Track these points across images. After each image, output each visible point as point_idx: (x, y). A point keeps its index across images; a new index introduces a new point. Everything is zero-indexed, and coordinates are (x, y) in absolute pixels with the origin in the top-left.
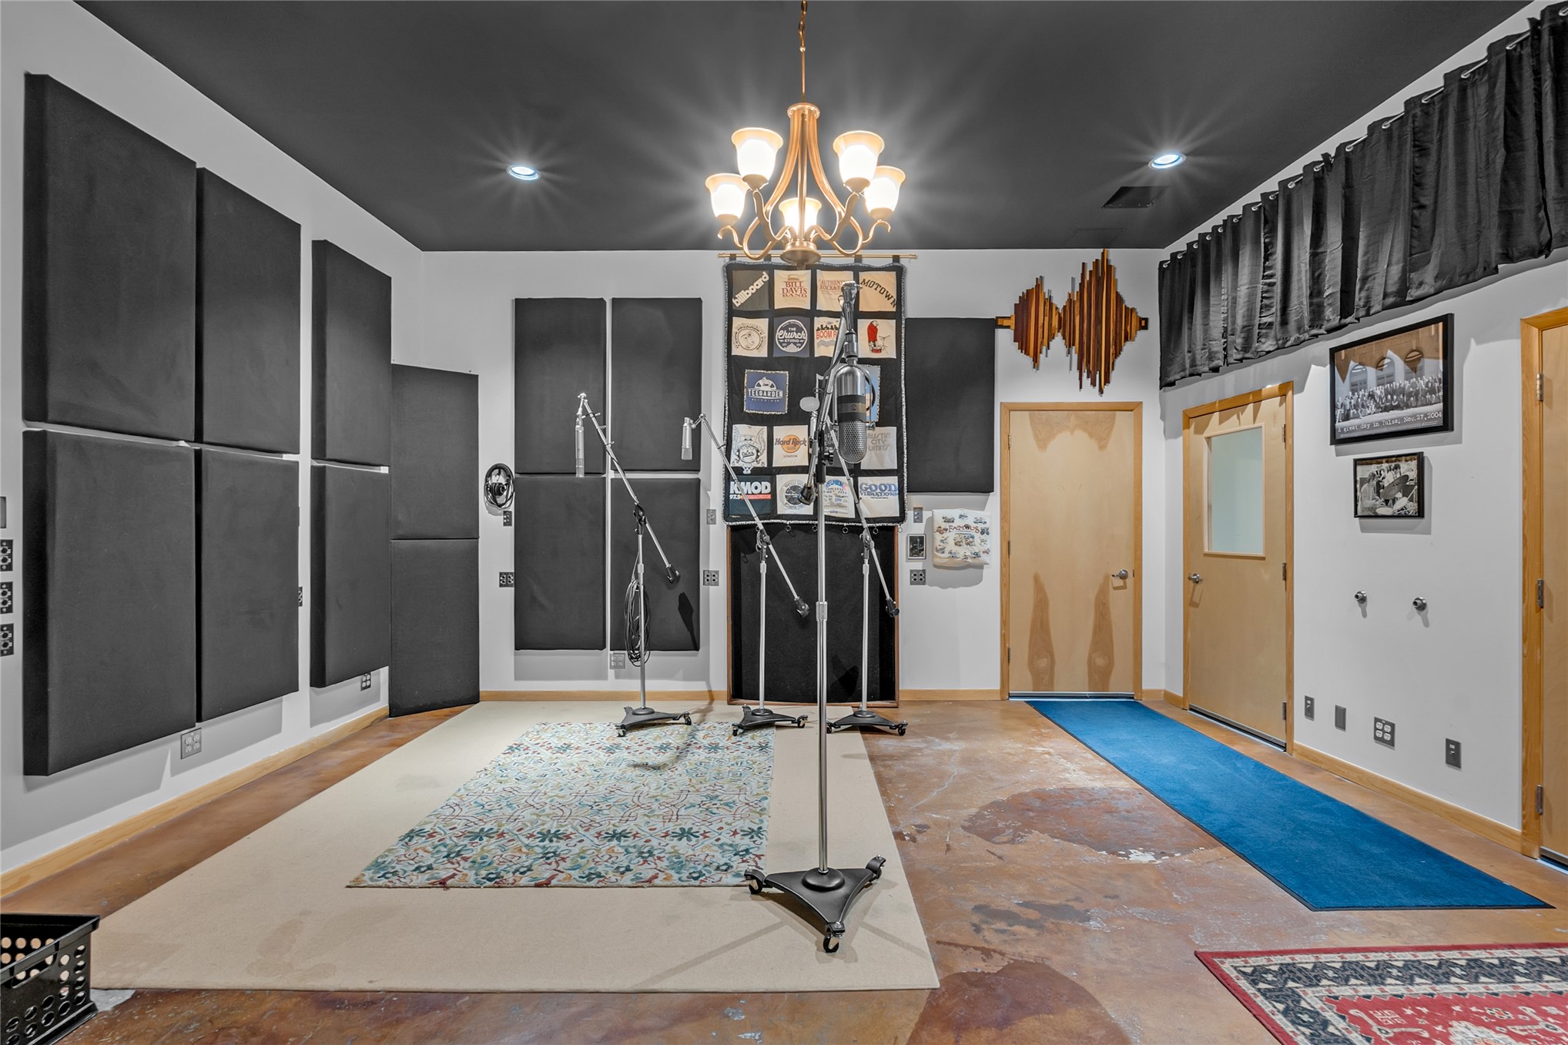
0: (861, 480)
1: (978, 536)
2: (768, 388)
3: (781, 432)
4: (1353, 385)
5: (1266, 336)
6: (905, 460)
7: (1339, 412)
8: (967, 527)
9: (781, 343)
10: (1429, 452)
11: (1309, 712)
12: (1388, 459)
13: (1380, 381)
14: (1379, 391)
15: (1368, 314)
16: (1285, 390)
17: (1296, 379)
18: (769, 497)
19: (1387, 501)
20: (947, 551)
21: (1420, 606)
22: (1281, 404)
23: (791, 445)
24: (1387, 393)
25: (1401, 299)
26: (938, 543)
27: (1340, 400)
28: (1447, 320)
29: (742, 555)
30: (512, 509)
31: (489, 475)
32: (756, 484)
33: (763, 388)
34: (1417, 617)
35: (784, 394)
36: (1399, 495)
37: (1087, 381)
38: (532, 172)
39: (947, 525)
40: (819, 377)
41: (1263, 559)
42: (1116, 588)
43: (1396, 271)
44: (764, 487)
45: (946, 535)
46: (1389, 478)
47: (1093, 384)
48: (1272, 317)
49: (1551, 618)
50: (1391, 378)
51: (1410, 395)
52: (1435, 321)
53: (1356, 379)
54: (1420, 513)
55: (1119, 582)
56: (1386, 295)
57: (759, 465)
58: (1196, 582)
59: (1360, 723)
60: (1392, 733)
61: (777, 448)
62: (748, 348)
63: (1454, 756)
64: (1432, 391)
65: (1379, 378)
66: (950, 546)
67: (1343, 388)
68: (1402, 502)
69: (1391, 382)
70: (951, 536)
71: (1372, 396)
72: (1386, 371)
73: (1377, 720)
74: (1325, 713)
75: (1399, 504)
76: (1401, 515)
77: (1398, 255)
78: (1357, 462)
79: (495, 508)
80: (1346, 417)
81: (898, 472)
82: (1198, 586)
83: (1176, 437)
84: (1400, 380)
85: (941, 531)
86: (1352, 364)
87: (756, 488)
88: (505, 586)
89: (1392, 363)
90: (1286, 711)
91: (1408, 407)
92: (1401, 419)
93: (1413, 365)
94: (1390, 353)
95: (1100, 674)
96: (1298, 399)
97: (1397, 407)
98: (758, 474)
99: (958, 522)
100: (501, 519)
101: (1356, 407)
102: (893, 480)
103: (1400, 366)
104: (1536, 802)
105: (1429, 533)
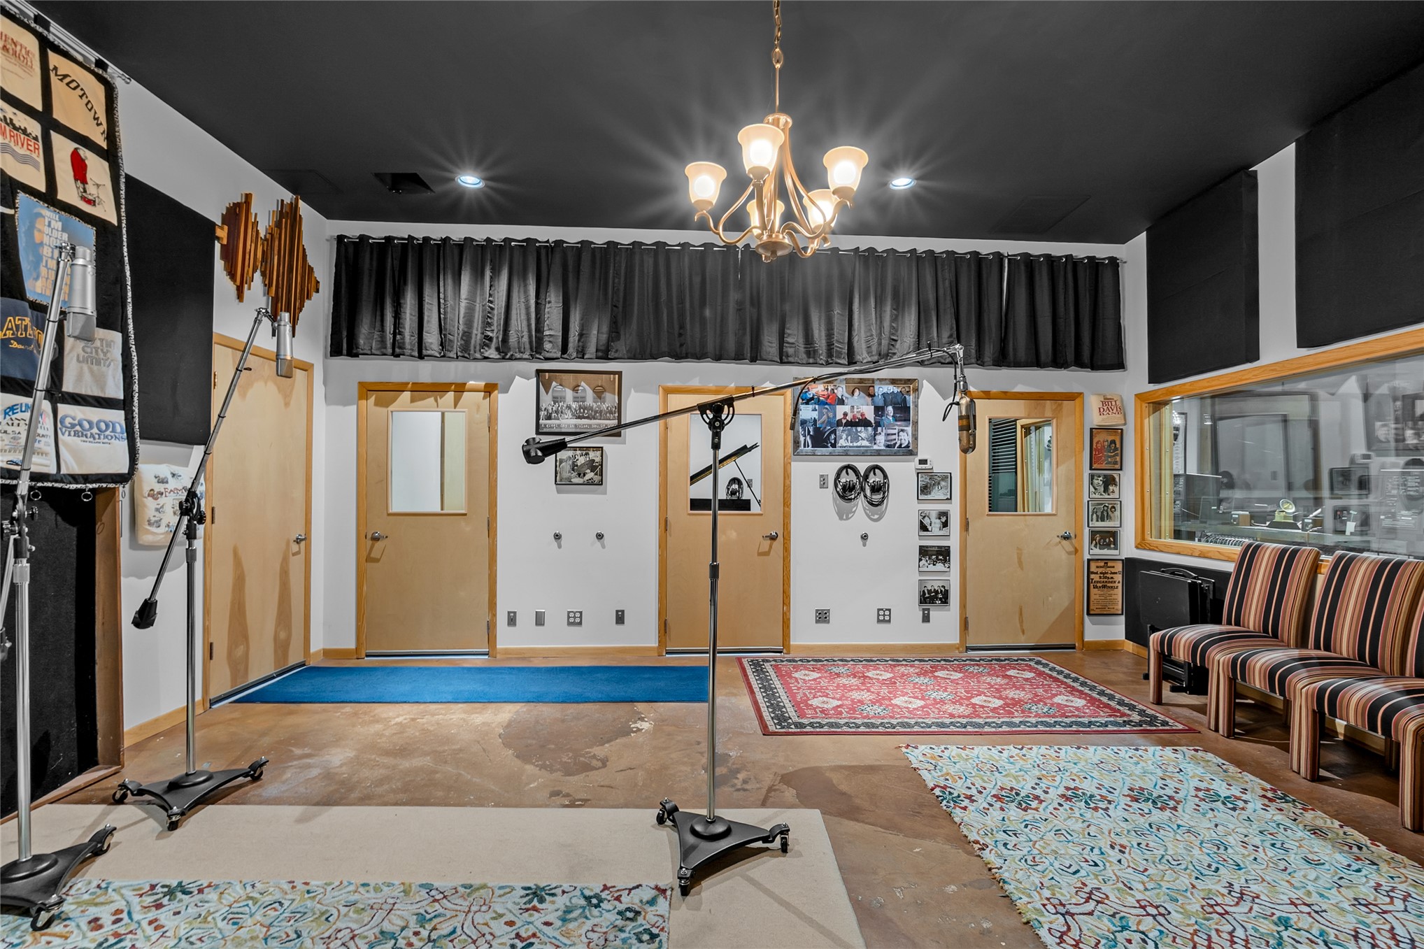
0: (63, 409)
4: (554, 397)
5: (489, 346)
6: (136, 387)
7: (542, 414)
10: (606, 447)
11: (512, 620)
12: (581, 448)
13: (576, 399)
14: (574, 405)
15: (583, 358)
16: (489, 389)
17: (500, 383)
19: (579, 475)
20: (163, 523)
21: (600, 537)
22: (484, 398)
24: (580, 407)
25: (604, 355)
26: (149, 513)
27: (543, 405)
28: (620, 373)
34: (598, 543)
36: (588, 471)
39: (159, 488)
41: (465, 515)
42: (294, 554)
43: (604, 337)
45: (162, 500)
46: (581, 460)
48: (494, 333)
49: (670, 535)
50: (583, 399)
51: (596, 412)
52: (614, 373)
53: (556, 394)
54: (601, 483)
55: (295, 547)
56: (597, 351)
58: (375, 539)
59: (557, 619)
60: (581, 617)
63: (620, 618)
64: (611, 412)
65: (575, 398)
66: (168, 516)
67: (546, 400)
68: (590, 475)
69: (583, 402)
70: (168, 502)
71: (569, 407)
72: (580, 394)
73: (569, 612)
74: (526, 620)
75: (587, 477)
76: (590, 483)
77: (605, 329)
80: (549, 417)
81: (124, 405)
82: (379, 545)
83: (345, 403)
84: (590, 401)
85: (154, 495)
86: (554, 384)
89: (584, 390)
90: (491, 628)
91: (595, 419)
92: (590, 425)
93: (599, 395)
94: (583, 384)
95: (282, 647)
96: (501, 398)
97: (587, 418)
99: (174, 483)
101: (557, 412)
102: (118, 416)
103: (590, 394)
104: (664, 628)
105: (606, 494)
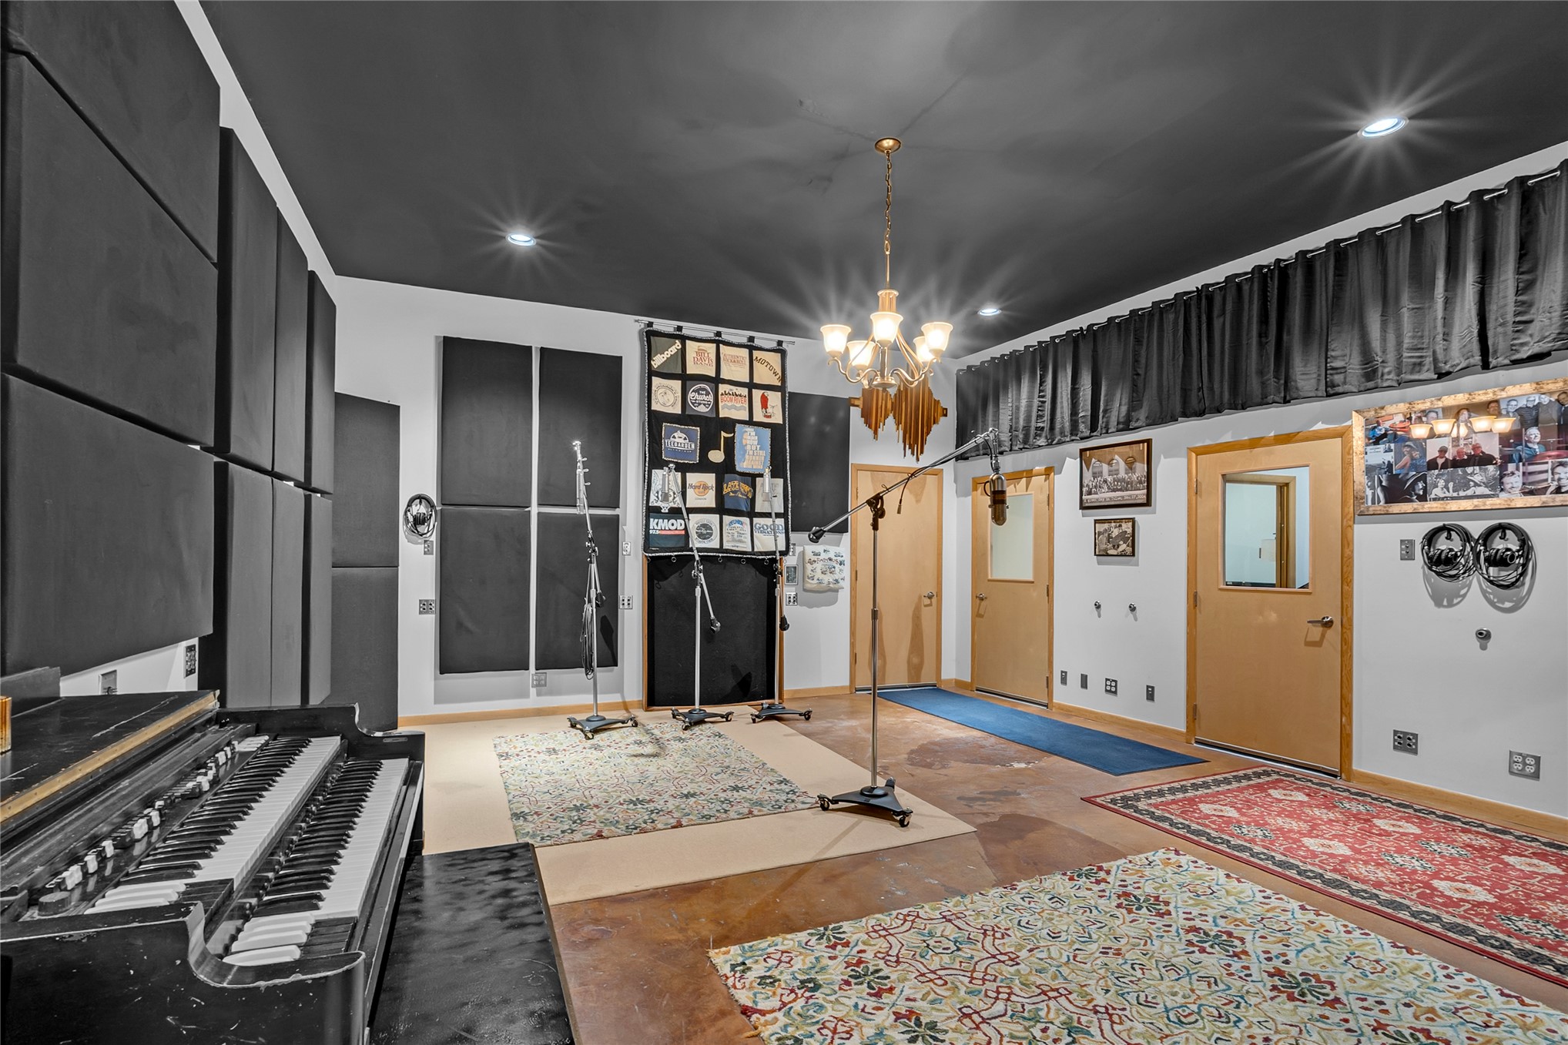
0: (755, 520)
1: (837, 566)
2: (681, 441)
3: (693, 478)
4: (1094, 473)
5: (1040, 436)
6: (790, 506)
7: (1085, 489)
8: (830, 559)
9: (693, 404)
10: (1138, 518)
11: (1064, 681)
12: (1115, 520)
13: (1110, 473)
14: (1110, 479)
15: (1107, 433)
16: (1048, 472)
17: (1056, 465)
18: (683, 532)
19: (1114, 546)
20: (816, 578)
21: (1133, 609)
22: (1045, 480)
23: (701, 490)
24: (1114, 480)
25: (1126, 426)
26: (809, 572)
27: (1085, 482)
28: (1149, 442)
29: (656, 582)
30: (433, 538)
31: (409, 505)
32: (673, 521)
33: (677, 440)
34: (1131, 615)
35: (696, 446)
36: (1121, 542)
37: (909, 452)
38: (529, 239)
39: (815, 558)
40: (723, 434)
41: (1033, 582)
42: (925, 606)
43: (1124, 409)
44: (678, 525)
45: (815, 565)
46: (1116, 532)
47: (913, 453)
48: (1045, 424)
49: (1200, 612)
50: (1117, 472)
51: (1128, 483)
52: (1142, 442)
53: (1096, 470)
54: (1133, 554)
55: (927, 601)
56: (1118, 423)
57: (675, 506)
58: (982, 599)
59: (1096, 683)
60: (1116, 686)
61: (690, 492)
62: (664, 405)
63: (1150, 695)
64: (1140, 482)
65: (1110, 471)
66: (818, 575)
67: (1088, 475)
68: (1123, 547)
69: (1117, 474)
70: (819, 566)
71: (1105, 481)
72: (1114, 467)
73: (1107, 680)
74: (1074, 680)
75: (1121, 549)
76: (1123, 555)
77: (1125, 401)
78: (1096, 522)
79: (415, 537)
80: (1090, 493)
81: (784, 515)
82: (983, 603)
83: (966, 495)
84: (1122, 474)
85: (811, 562)
86: (1093, 460)
87: (673, 525)
88: (425, 613)
89: (1118, 463)
90: (1049, 682)
91: (1127, 490)
92: (1123, 497)
93: (1130, 466)
94: (1116, 457)
95: (915, 669)
96: (1058, 479)
97: (1120, 490)
98: (675, 513)
99: (823, 556)
100: (421, 548)
101: (1096, 487)
102: (780, 522)
103: (1122, 466)
104: (1193, 713)
105: (1138, 565)
